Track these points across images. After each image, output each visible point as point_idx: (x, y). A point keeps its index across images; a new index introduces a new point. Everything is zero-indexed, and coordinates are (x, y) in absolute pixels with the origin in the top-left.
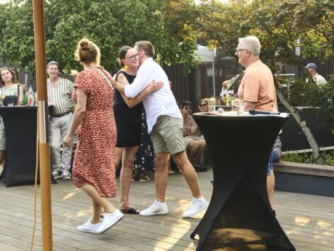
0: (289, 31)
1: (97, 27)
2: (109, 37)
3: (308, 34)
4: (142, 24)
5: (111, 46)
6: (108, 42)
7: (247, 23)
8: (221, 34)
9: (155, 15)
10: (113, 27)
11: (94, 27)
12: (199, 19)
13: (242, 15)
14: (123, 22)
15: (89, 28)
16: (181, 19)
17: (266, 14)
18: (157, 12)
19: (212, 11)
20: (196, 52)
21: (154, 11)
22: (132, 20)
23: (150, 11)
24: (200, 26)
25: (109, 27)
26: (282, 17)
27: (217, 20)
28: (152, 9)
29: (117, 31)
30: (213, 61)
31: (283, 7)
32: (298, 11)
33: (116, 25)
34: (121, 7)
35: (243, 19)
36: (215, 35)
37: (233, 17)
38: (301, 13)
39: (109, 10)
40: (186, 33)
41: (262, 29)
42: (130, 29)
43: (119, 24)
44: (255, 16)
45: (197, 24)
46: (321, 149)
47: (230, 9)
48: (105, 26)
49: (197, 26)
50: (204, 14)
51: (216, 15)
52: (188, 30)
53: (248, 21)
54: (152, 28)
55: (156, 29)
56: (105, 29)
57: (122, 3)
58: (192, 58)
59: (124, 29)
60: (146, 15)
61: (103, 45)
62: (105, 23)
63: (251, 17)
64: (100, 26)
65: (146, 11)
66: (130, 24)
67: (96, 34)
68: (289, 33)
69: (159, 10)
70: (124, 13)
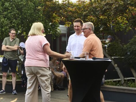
0: (108, 17)
1: (9, 15)
2: (15, 20)
3: (118, 19)
4: (32, 13)
5: (16, 25)
6: (14, 23)
7: (87, 13)
8: (73, 18)
9: (38, 9)
10: (17, 15)
11: (7, 15)
12: (61, 11)
13: (84, 9)
14: (22, 12)
15: (4, 15)
16: (52, 11)
17: (97, 9)
18: (39, 7)
19: (68, 7)
20: (58, 28)
21: (38, 7)
22: (26, 12)
23: (35, 7)
24: (62, 14)
25: (14, 15)
26: (105, 10)
27: (71, 11)
28: (36, 6)
29: (18, 17)
30: (66, 33)
31: (106, 5)
32: (114, 7)
33: (18, 14)
34: (21, 5)
35: (84, 11)
36: (70, 19)
37: (79, 10)
38: (115, 8)
39: (14, 6)
40: (54, 18)
41: (94, 17)
42: (25, 16)
43: (20, 13)
44: (91, 9)
45: (60, 13)
46: (125, 79)
47: (77, 6)
48: (13, 15)
49: (60, 15)
50: (64, 8)
51: (70, 9)
52: (56, 17)
53: (87, 12)
54: (37, 16)
55: (38, 16)
56: (12, 16)
57: (21, 2)
58: (56, 31)
59: (22, 16)
60: (33, 9)
61: (11, 24)
62: (13, 13)
63: (89, 10)
64: (10, 15)
65: (33, 7)
66: (25, 14)
67: (8, 18)
68: (108, 18)
69: (40, 6)
70: (22, 7)
